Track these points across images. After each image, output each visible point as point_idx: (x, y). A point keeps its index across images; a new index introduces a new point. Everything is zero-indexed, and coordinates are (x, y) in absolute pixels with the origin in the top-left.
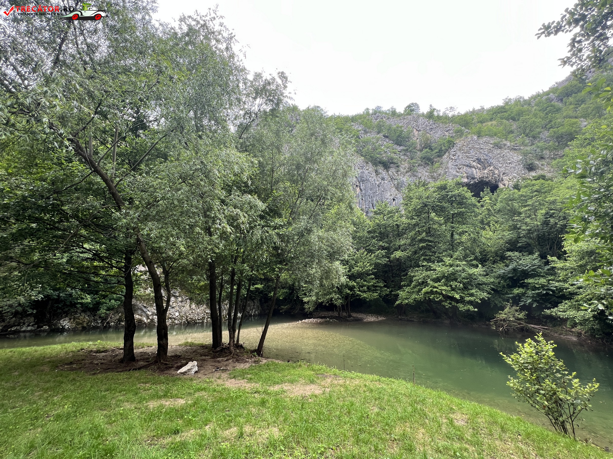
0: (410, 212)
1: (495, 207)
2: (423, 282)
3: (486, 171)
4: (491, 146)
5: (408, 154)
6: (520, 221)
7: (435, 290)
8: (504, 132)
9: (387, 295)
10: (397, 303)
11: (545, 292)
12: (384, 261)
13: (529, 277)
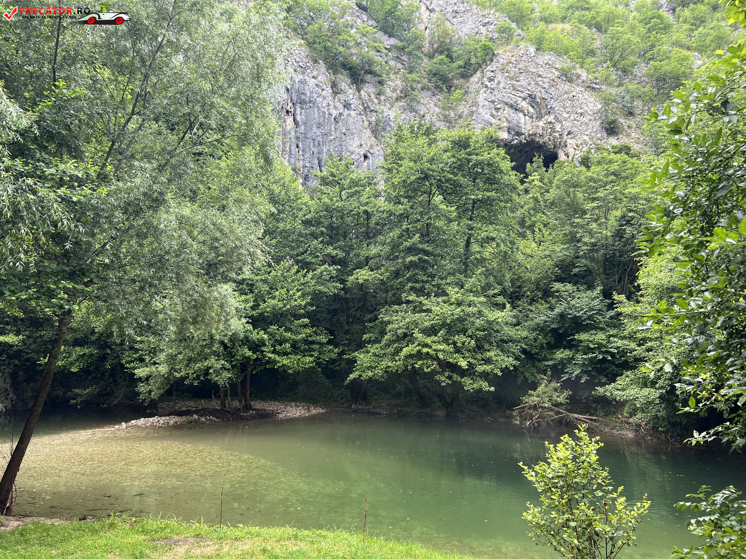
0: (394, 186)
1: (547, 196)
2: (405, 335)
3: (541, 124)
4: (557, 73)
5: (404, 58)
6: (582, 227)
7: (425, 350)
8: (580, 50)
9: (333, 361)
10: (352, 376)
11: (601, 357)
12: (333, 288)
13: (582, 331)
